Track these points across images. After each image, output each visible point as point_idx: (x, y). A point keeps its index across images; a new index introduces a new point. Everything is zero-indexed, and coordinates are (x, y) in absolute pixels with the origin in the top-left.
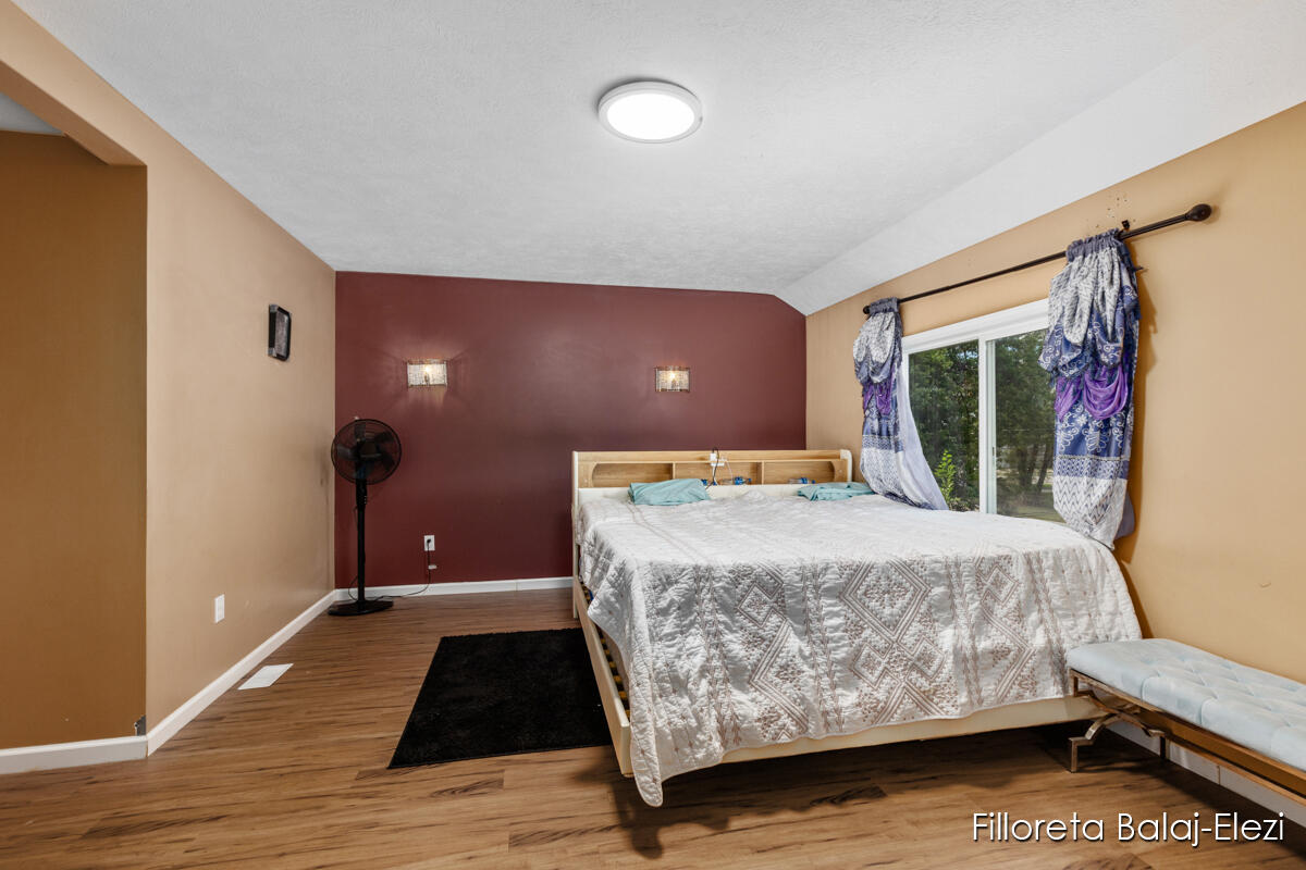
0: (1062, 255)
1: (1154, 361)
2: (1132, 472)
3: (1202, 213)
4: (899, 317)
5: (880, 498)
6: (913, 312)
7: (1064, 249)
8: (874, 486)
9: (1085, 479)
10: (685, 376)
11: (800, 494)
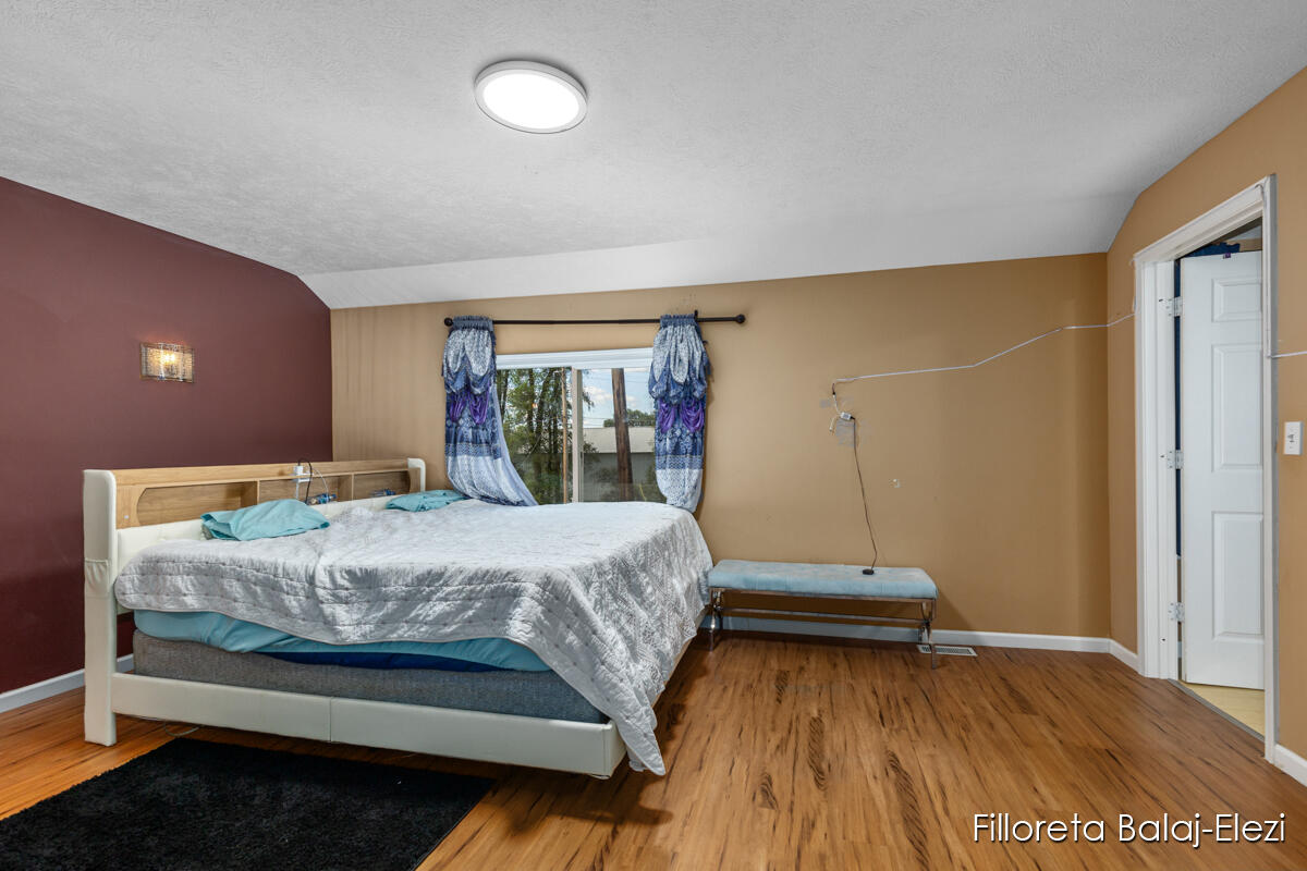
0: (657, 321)
1: (712, 399)
2: (703, 466)
3: (741, 320)
4: (493, 336)
5: (476, 501)
6: (507, 335)
7: (658, 318)
8: (469, 492)
9: (687, 470)
10: (189, 359)
11: (391, 507)
